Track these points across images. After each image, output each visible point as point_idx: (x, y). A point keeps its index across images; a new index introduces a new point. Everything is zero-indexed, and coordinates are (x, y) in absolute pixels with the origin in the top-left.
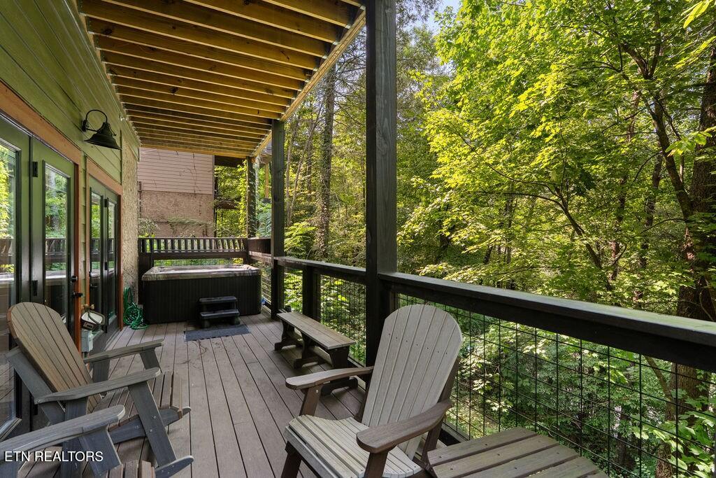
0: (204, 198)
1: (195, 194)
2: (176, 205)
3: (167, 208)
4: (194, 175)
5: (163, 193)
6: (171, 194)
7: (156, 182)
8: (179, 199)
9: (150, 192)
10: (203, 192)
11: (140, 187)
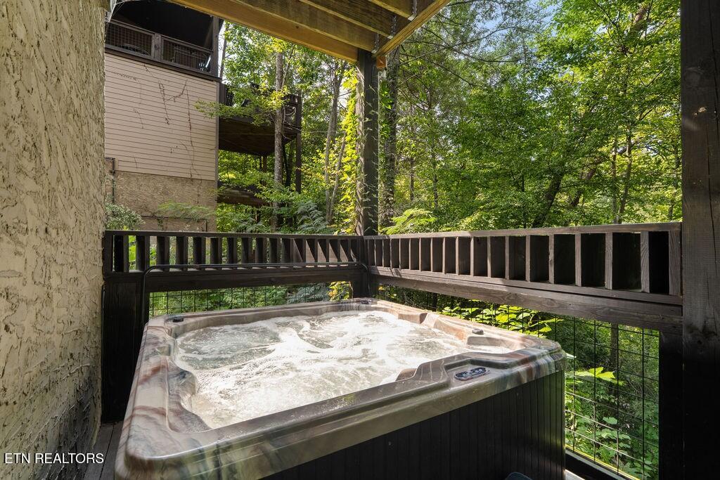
0: (204, 184)
1: (192, 180)
2: (165, 193)
3: (152, 196)
4: (191, 153)
5: (147, 176)
6: (157, 178)
7: (137, 160)
8: (170, 185)
9: (126, 174)
10: (203, 178)
11: (114, 166)
